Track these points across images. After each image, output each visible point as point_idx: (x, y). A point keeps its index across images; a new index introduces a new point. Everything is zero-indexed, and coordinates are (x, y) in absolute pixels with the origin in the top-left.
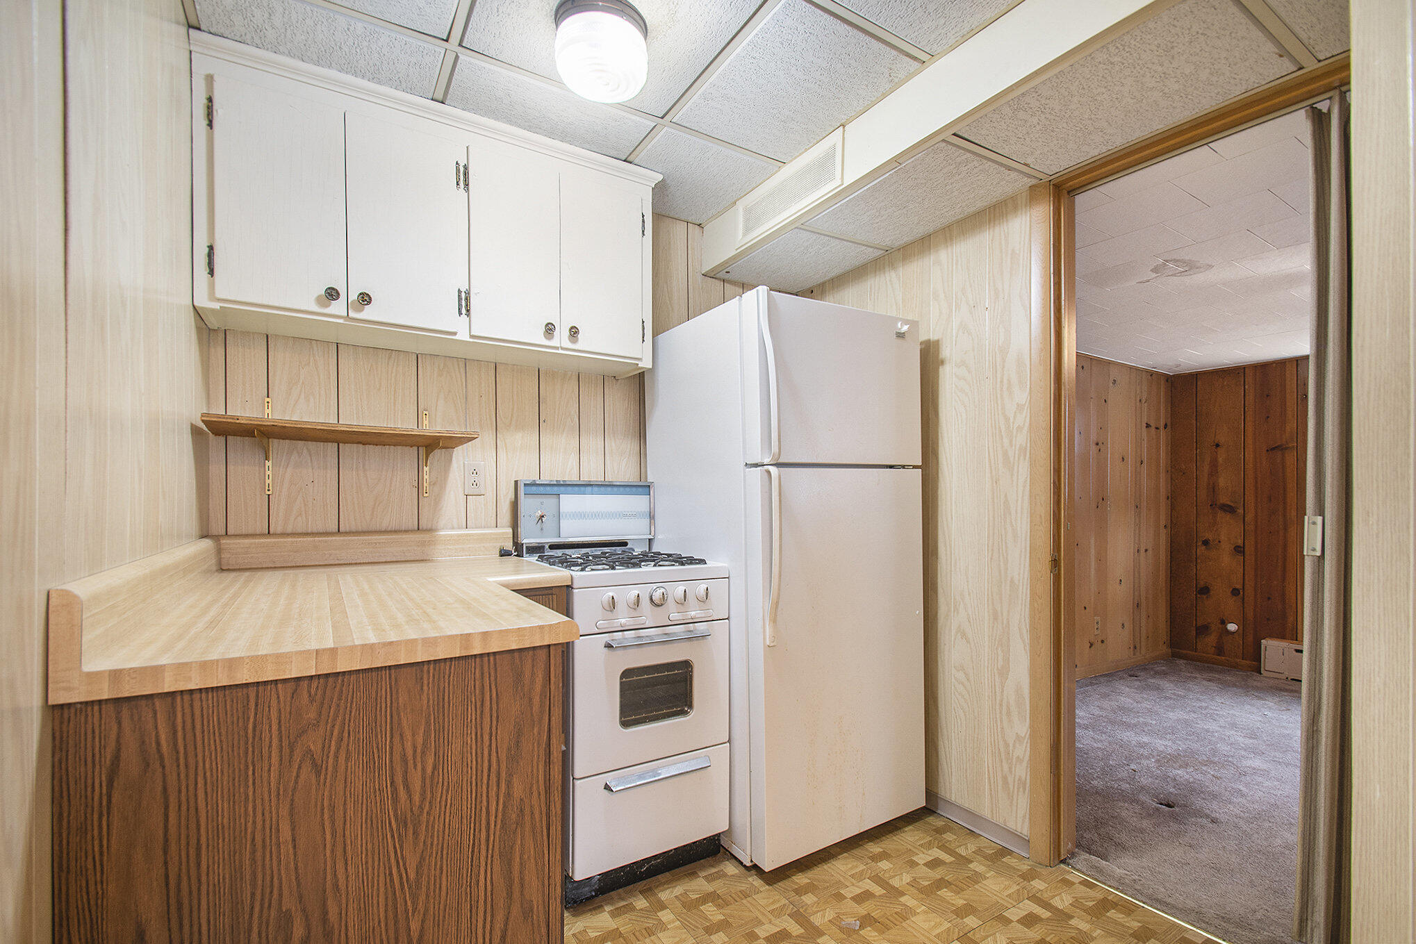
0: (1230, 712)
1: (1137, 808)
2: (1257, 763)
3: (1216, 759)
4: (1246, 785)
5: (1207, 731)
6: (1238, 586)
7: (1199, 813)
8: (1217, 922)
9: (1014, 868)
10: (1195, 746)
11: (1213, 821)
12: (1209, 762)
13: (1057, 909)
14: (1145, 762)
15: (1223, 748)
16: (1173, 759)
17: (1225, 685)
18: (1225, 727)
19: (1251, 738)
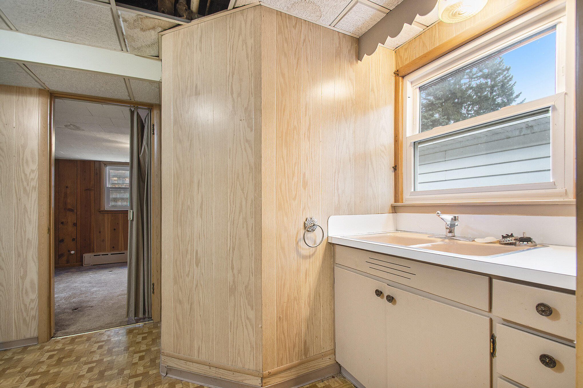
0: (80, 279)
1: (67, 314)
2: (95, 289)
3: (83, 292)
4: (95, 295)
5: (76, 286)
6: (75, 238)
7: (87, 307)
8: (106, 326)
9: (34, 349)
10: (75, 291)
11: (91, 307)
12: (81, 294)
13: (58, 349)
14: (61, 302)
15: (83, 289)
16: (70, 297)
17: (73, 272)
18: (80, 284)
19: (90, 284)
